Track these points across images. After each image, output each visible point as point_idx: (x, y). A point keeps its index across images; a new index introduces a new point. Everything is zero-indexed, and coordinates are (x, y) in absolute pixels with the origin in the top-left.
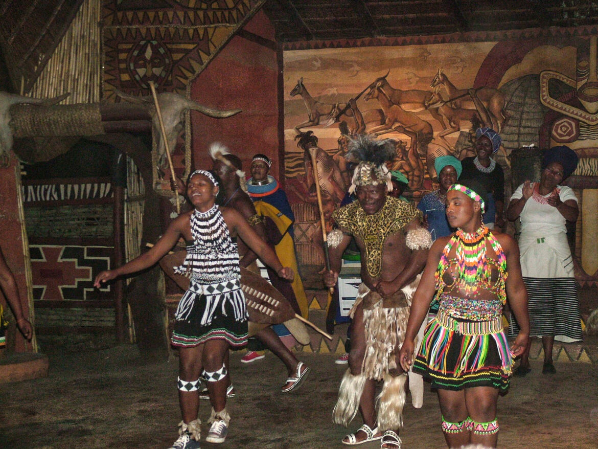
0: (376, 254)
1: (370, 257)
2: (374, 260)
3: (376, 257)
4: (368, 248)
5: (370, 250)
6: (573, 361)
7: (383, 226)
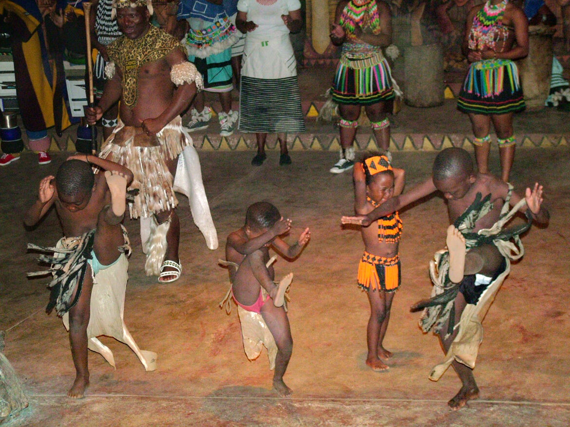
0: (132, 82)
1: (126, 85)
2: (129, 88)
3: (131, 85)
4: (125, 76)
5: (127, 77)
6: (307, 149)
7: (141, 53)
